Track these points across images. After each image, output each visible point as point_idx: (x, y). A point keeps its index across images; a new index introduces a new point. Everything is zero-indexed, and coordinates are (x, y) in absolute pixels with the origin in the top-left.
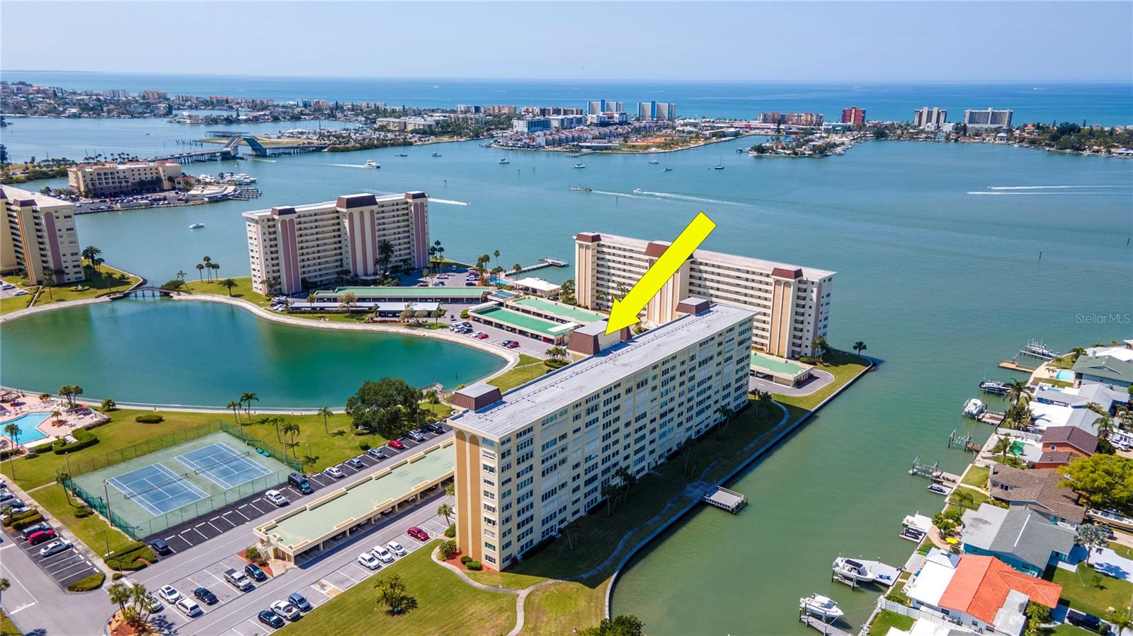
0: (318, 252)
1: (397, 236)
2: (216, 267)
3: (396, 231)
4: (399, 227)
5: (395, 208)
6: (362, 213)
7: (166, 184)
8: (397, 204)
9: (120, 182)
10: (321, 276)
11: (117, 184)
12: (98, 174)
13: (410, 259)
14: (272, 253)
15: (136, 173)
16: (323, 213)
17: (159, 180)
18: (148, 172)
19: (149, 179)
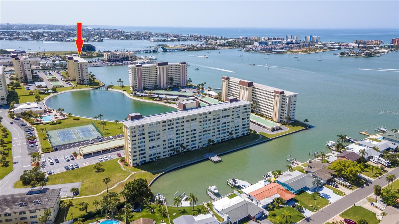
0: (150, 79)
1: (176, 76)
2: (122, 82)
3: (176, 74)
4: (177, 73)
5: (176, 67)
6: (163, 68)
7: (130, 59)
8: (177, 66)
9: (117, 58)
10: (150, 86)
11: (116, 58)
12: (111, 55)
13: (180, 83)
14: (135, 78)
15: (122, 55)
16: (151, 67)
17: (128, 57)
18: (125, 55)
19: (125, 57)
